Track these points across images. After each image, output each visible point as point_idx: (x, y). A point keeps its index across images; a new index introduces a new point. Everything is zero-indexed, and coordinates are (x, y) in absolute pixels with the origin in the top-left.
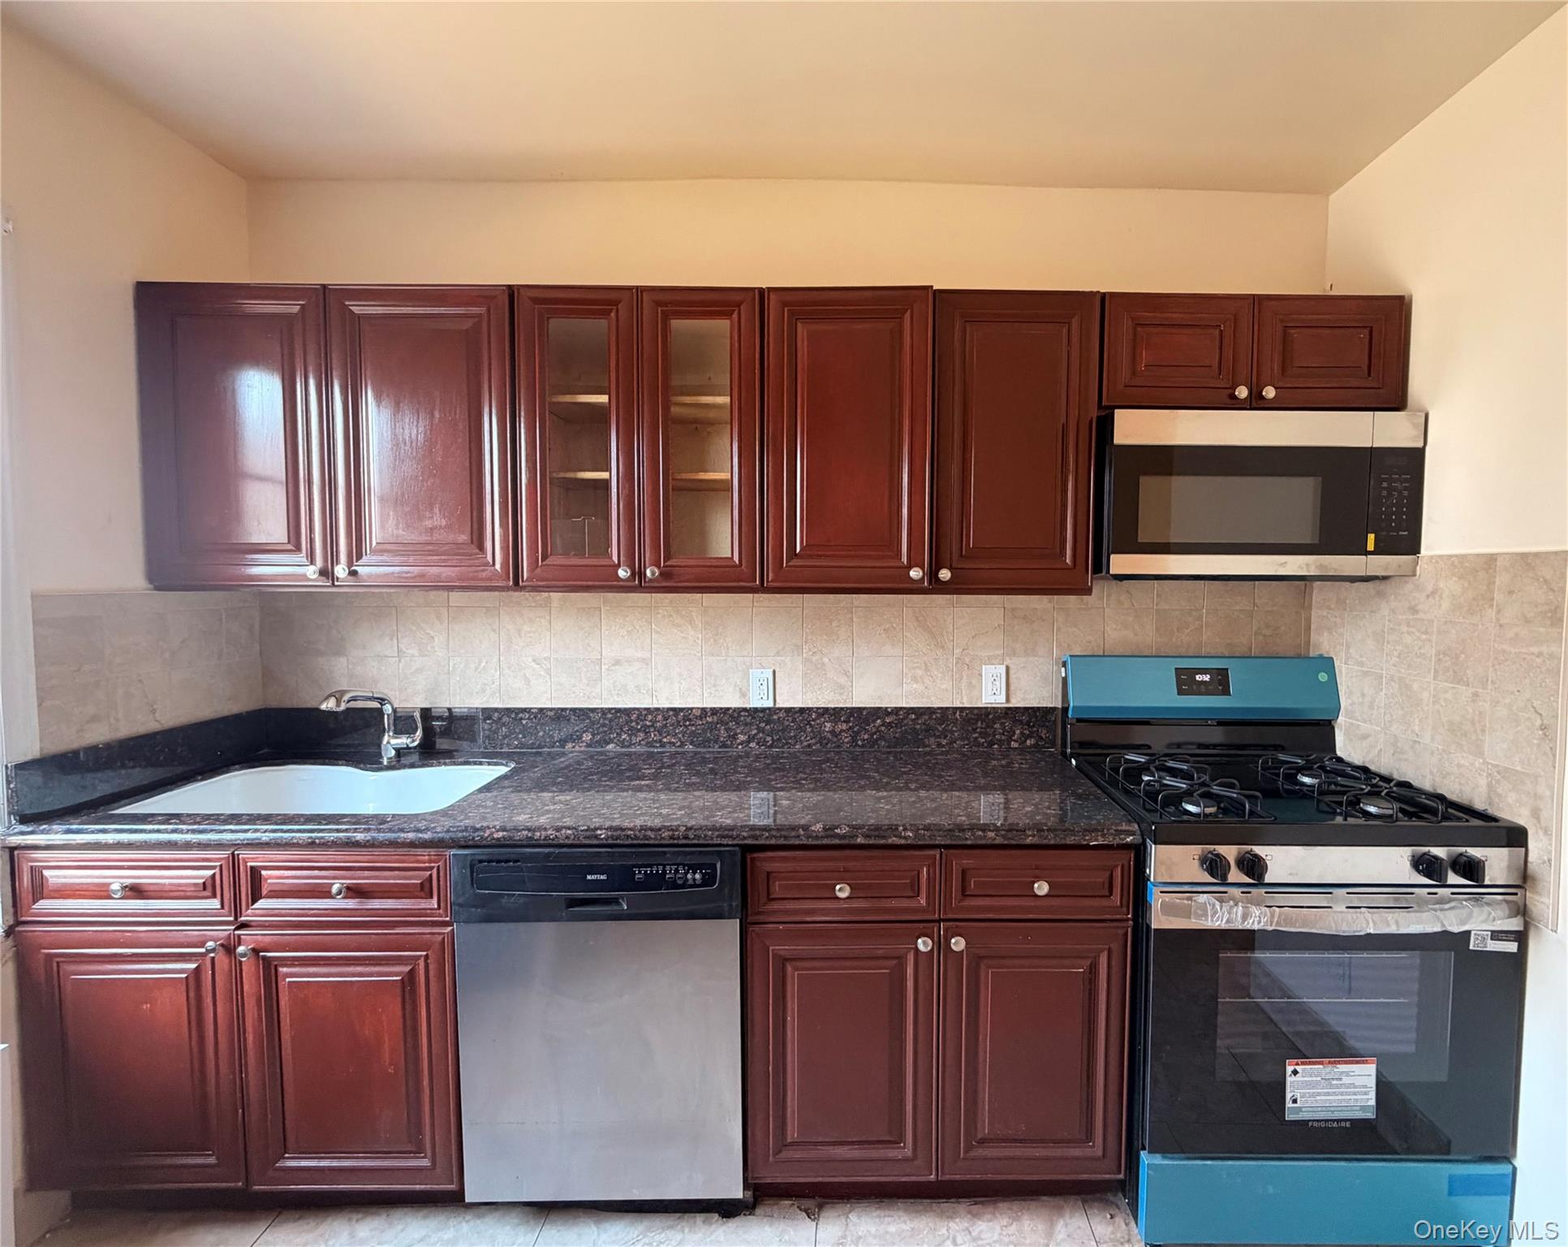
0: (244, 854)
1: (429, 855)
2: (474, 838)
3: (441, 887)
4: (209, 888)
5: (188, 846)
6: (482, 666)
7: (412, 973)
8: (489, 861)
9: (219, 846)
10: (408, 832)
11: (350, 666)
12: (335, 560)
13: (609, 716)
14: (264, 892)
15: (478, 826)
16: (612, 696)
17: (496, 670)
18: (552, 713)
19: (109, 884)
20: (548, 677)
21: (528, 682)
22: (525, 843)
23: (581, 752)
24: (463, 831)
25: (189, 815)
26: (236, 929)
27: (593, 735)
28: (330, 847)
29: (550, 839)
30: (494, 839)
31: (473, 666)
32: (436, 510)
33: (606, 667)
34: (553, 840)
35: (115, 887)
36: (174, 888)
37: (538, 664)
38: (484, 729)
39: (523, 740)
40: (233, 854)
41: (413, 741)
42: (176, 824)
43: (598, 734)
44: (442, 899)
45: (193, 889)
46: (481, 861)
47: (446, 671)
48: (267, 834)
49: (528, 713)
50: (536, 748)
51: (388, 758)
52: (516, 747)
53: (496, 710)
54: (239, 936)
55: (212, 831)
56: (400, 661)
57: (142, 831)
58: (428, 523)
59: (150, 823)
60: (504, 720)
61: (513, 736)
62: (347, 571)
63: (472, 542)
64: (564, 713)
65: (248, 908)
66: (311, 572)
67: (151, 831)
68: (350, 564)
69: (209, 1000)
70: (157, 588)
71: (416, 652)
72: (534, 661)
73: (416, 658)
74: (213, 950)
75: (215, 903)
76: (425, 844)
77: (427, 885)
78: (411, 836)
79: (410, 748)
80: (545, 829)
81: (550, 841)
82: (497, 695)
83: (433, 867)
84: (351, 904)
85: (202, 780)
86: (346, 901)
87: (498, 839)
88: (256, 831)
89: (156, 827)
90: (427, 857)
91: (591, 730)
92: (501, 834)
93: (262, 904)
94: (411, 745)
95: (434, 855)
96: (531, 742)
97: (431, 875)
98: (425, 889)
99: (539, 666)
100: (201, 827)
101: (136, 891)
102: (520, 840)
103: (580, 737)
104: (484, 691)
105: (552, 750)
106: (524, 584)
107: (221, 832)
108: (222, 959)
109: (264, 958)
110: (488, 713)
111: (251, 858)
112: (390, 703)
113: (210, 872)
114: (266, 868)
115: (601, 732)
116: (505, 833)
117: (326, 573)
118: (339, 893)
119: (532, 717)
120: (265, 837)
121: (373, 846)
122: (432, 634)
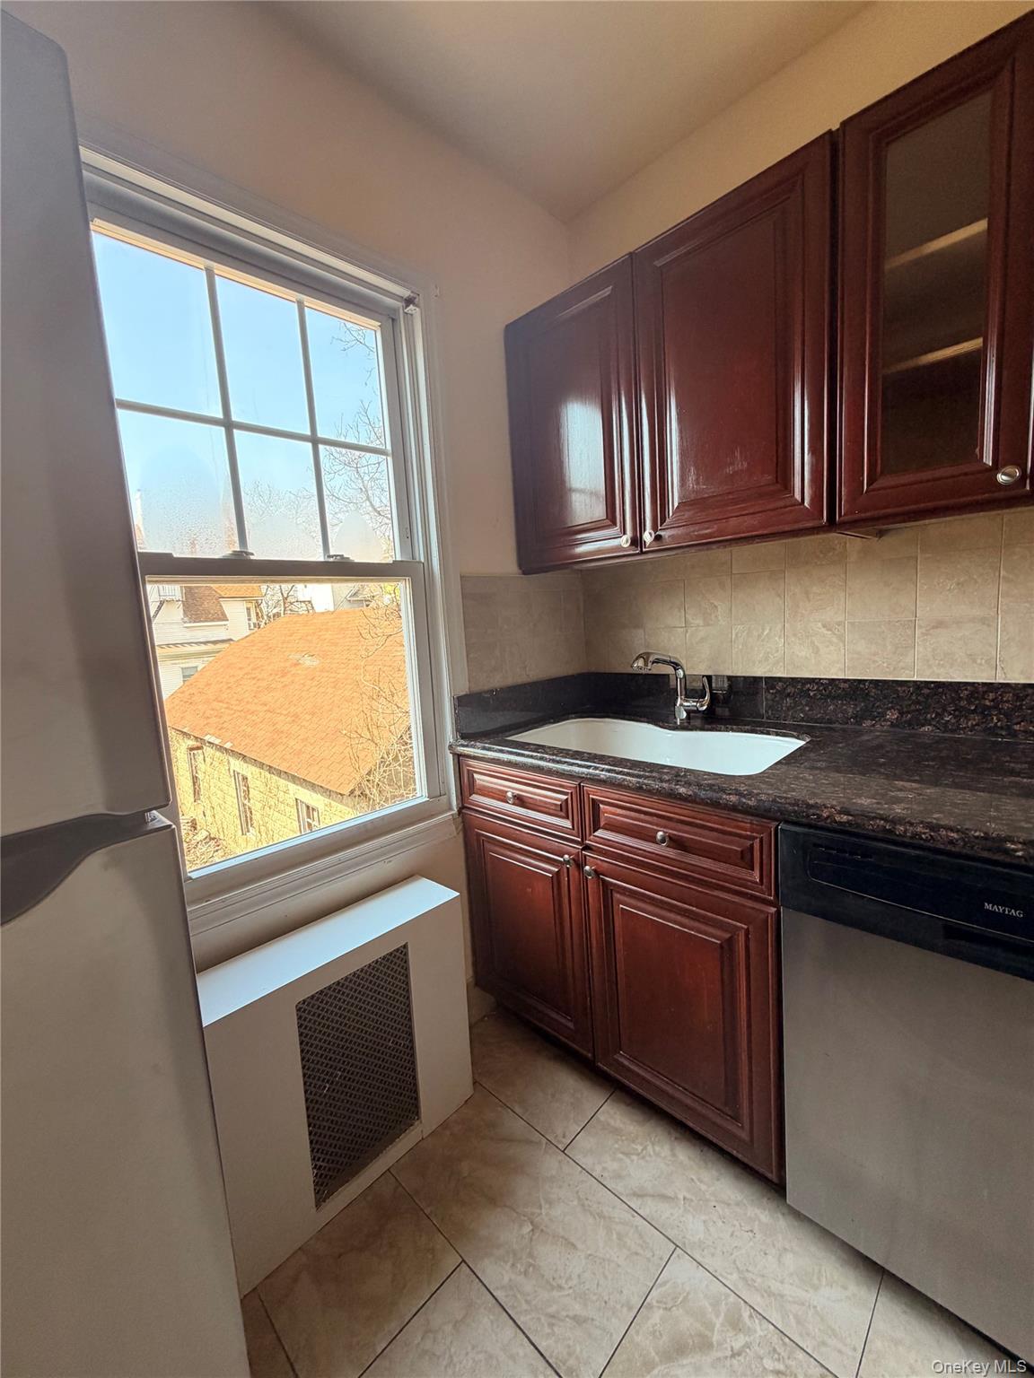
0: (588, 787)
1: (750, 823)
2: (808, 816)
3: (765, 862)
4: (563, 810)
5: (549, 772)
6: (765, 633)
7: (730, 941)
8: (827, 848)
9: (570, 776)
10: (730, 794)
11: (647, 637)
12: (642, 528)
13: (926, 691)
14: (602, 824)
15: (811, 802)
16: (930, 666)
17: (780, 637)
18: (847, 685)
19: (507, 792)
20: (841, 645)
21: (816, 651)
22: (880, 835)
23: (883, 732)
24: (794, 805)
25: (550, 747)
26: (583, 849)
27: (901, 713)
28: (655, 794)
29: (922, 839)
30: (836, 822)
31: (755, 634)
32: (737, 454)
33: (923, 630)
34: (926, 840)
35: (509, 795)
36: (542, 804)
37: (828, 630)
38: (767, 699)
39: (811, 713)
40: (579, 785)
41: (702, 706)
42: (542, 753)
43: (908, 712)
44: (764, 873)
45: (553, 807)
46: (816, 845)
47: (729, 640)
48: (604, 773)
49: (817, 683)
50: (825, 723)
51: (681, 720)
52: (802, 720)
53: (780, 679)
54: (585, 856)
55: (566, 762)
56: (687, 631)
57: (523, 755)
58: (730, 470)
59: (527, 750)
60: (789, 691)
61: (799, 708)
62: (653, 535)
63: (777, 482)
64: (862, 686)
65: (590, 835)
66: (624, 541)
67: (528, 756)
68: (655, 528)
69: (566, 901)
70: (524, 573)
71: (701, 623)
72: (824, 627)
73: (701, 628)
74: (568, 862)
75: (567, 824)
76: (747, 811)
77: (748, 856)
78: (733, 798)
79: (700, 711)
80: (912, 824)
81: (922, 842)
82: (781, 664)
83: (757, 838)
84: (671, 853)
85: (554, 723)
86: (668, 849)
87: (841, 823)
88: (596, 768)
89: (531, 753)
90: (748, 825)
91: (898, 707)
92: (845, 818)
93: (599, 833)
94: (700, 709)
95: (757, 825)
96: (819, 716)
97: (752, 846)
98: (745, 859)
99: (830, 632)
100: (558, 759)
101: (520, 801)
102: (873, 831)
103: (884, 715)
104: (767, 659)
105: (846, 726)
106: (842, 519)
107: (572, 764)
108: (574, 871)
109: (603, 881)
110: (772, 681)
111: (594, 793)
112: (682, 668)
113: (565, 797)
114: (603, 802)
115: (914, 711)
116: (850, 818)
117: (636, 541)
118: (663, 841)
119: (821, 688)
120: (604, 775)
121: (694, 802)
122: (716, 603)
